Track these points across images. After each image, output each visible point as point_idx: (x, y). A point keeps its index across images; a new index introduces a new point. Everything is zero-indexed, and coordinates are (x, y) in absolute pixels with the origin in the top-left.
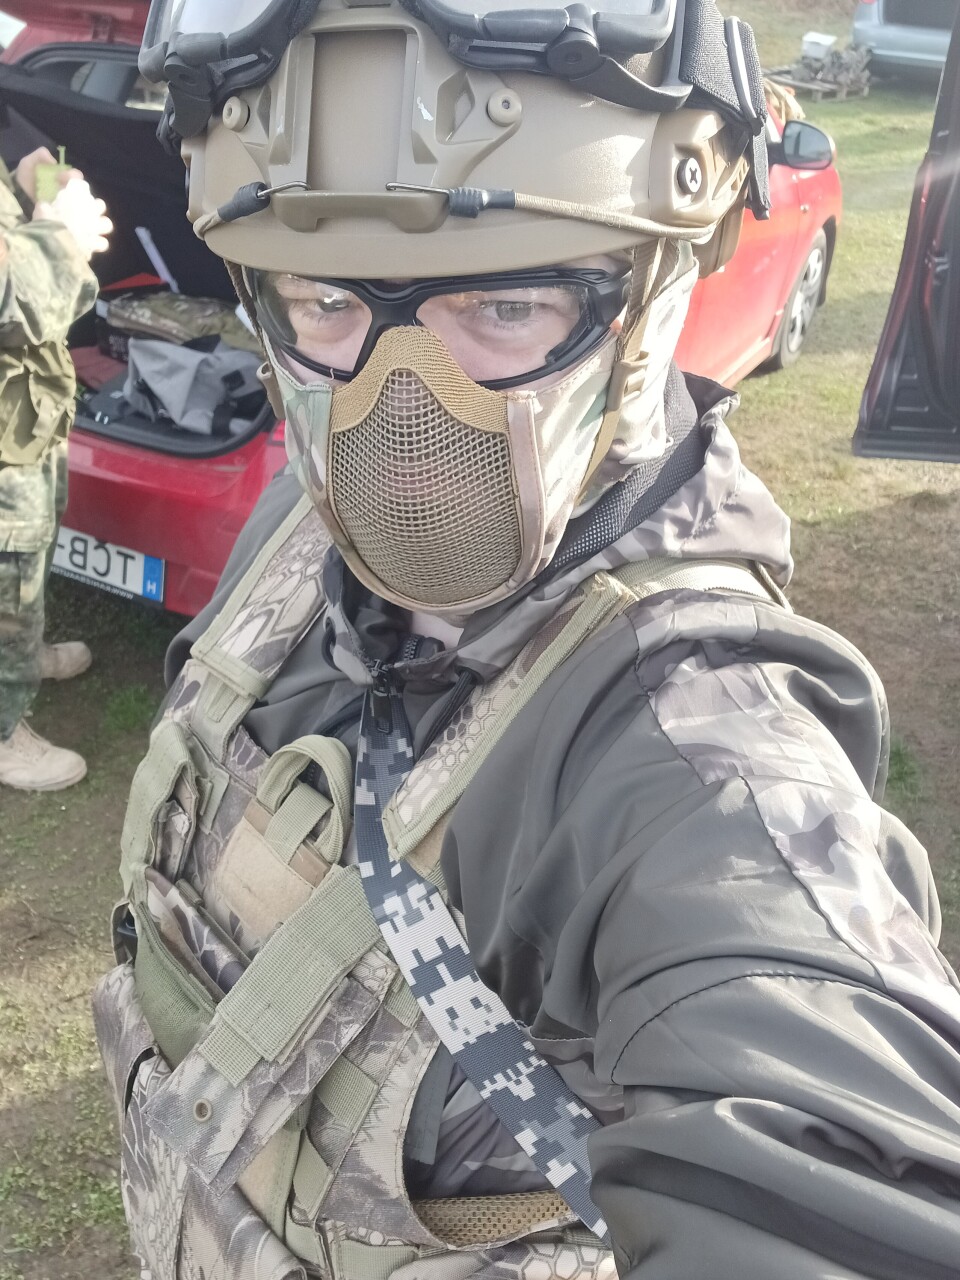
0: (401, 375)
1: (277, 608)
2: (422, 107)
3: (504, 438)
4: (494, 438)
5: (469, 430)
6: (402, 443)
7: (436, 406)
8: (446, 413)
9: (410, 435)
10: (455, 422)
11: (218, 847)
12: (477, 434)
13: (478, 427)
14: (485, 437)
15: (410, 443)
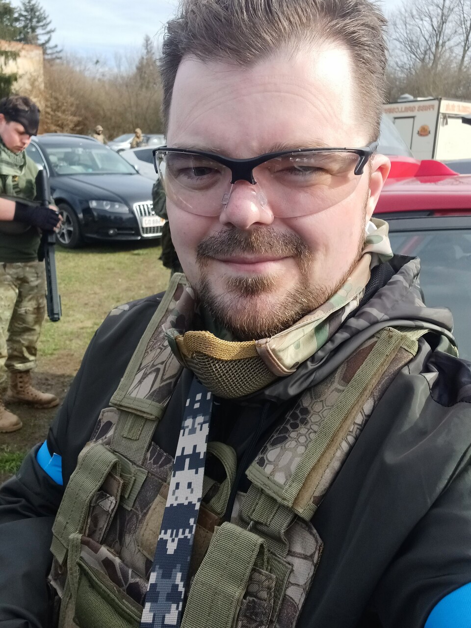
1: (161, 367)
11: (137, 518)
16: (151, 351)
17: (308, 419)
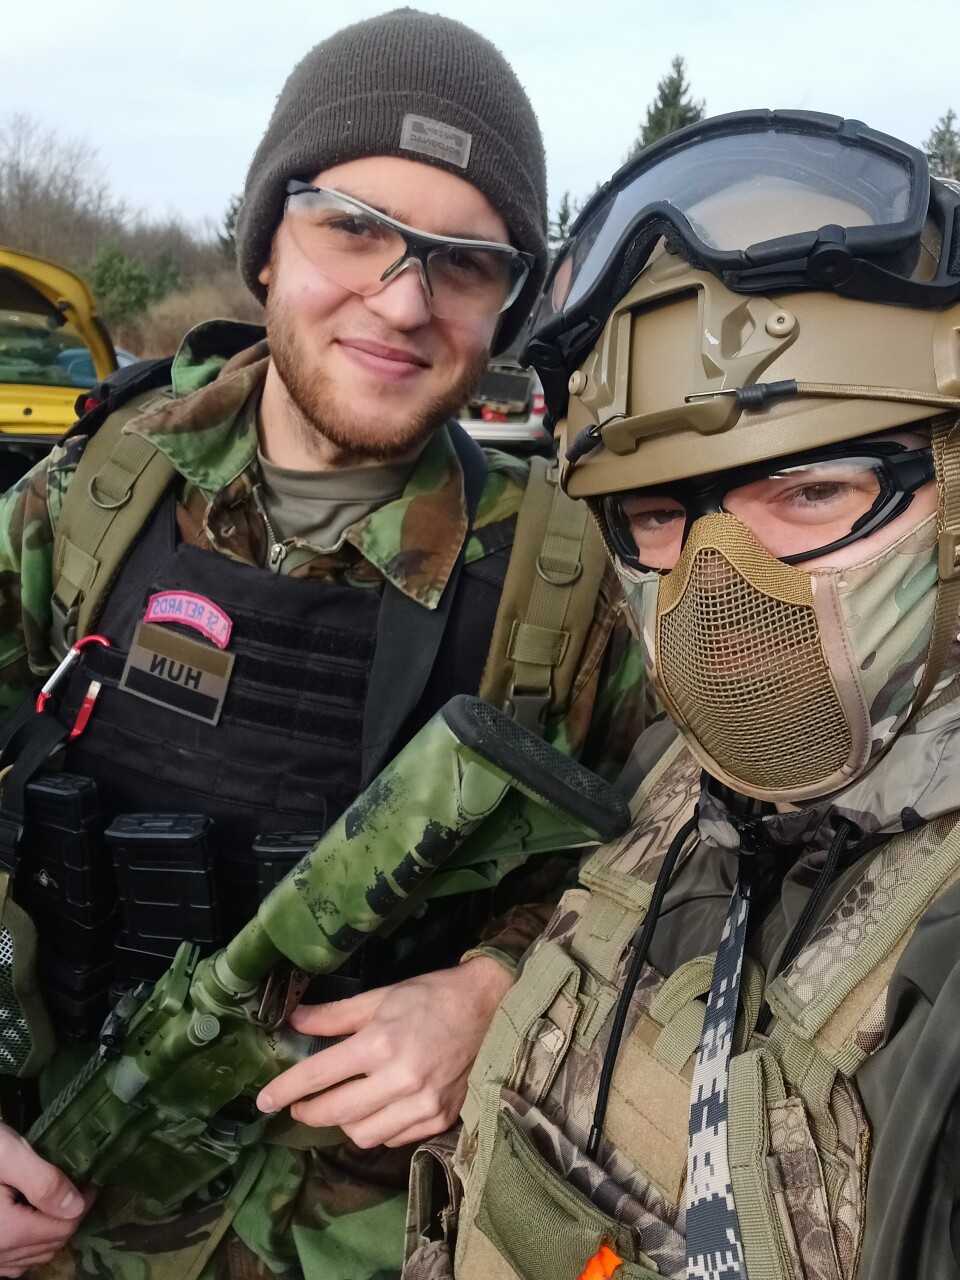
0: (706, 554)
1: (663, 825)
2: (708, 335)
3: (811, 611)
4: (801, 611)
5: (774, 603)
6: (708, 613)
7: (738, 580)
8: (749, 586)
9: (714, 605)
10: (759, 595)
12: (782, 607)
13: (782, 600)
14: (790, 611)
15: (715, 613)
16: (655, 799)
17: (869, 900)
